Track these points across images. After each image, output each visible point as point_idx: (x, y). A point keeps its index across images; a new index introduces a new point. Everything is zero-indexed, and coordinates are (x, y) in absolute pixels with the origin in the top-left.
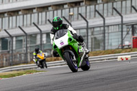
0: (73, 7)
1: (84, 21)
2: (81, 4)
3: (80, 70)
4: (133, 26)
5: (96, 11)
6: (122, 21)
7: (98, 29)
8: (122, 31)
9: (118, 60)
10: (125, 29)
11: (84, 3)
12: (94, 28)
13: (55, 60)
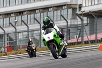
0: (17, 16)
1: (26, 26)
2: (24, 13)
3: (60, 57)
5: (34, 18)
7: (37, 32)
11: (26, 13)
12: (33, 31)
13: (4, 55)
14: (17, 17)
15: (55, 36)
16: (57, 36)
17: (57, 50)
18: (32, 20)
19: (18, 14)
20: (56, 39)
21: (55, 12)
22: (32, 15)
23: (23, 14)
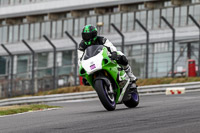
0: (102, 14)
1: (118, 36)
2: (115, 10)
4: (189, 44)
5: (136, 20)
6: (174, 37)
8: (173, 52)
9: (167, 93)
10: (177, 49)
11: (118, 9)
12: (132, 45)
13: (74, 91)
14: (100, 18)
15: (105, 61)
16: (110, 61)
17: (111, 91)
18: (131, 24)
19: (104, 11)
20: (108, 68)
21: (177, 10)
22: (131, 15)
23: (112, 11)
